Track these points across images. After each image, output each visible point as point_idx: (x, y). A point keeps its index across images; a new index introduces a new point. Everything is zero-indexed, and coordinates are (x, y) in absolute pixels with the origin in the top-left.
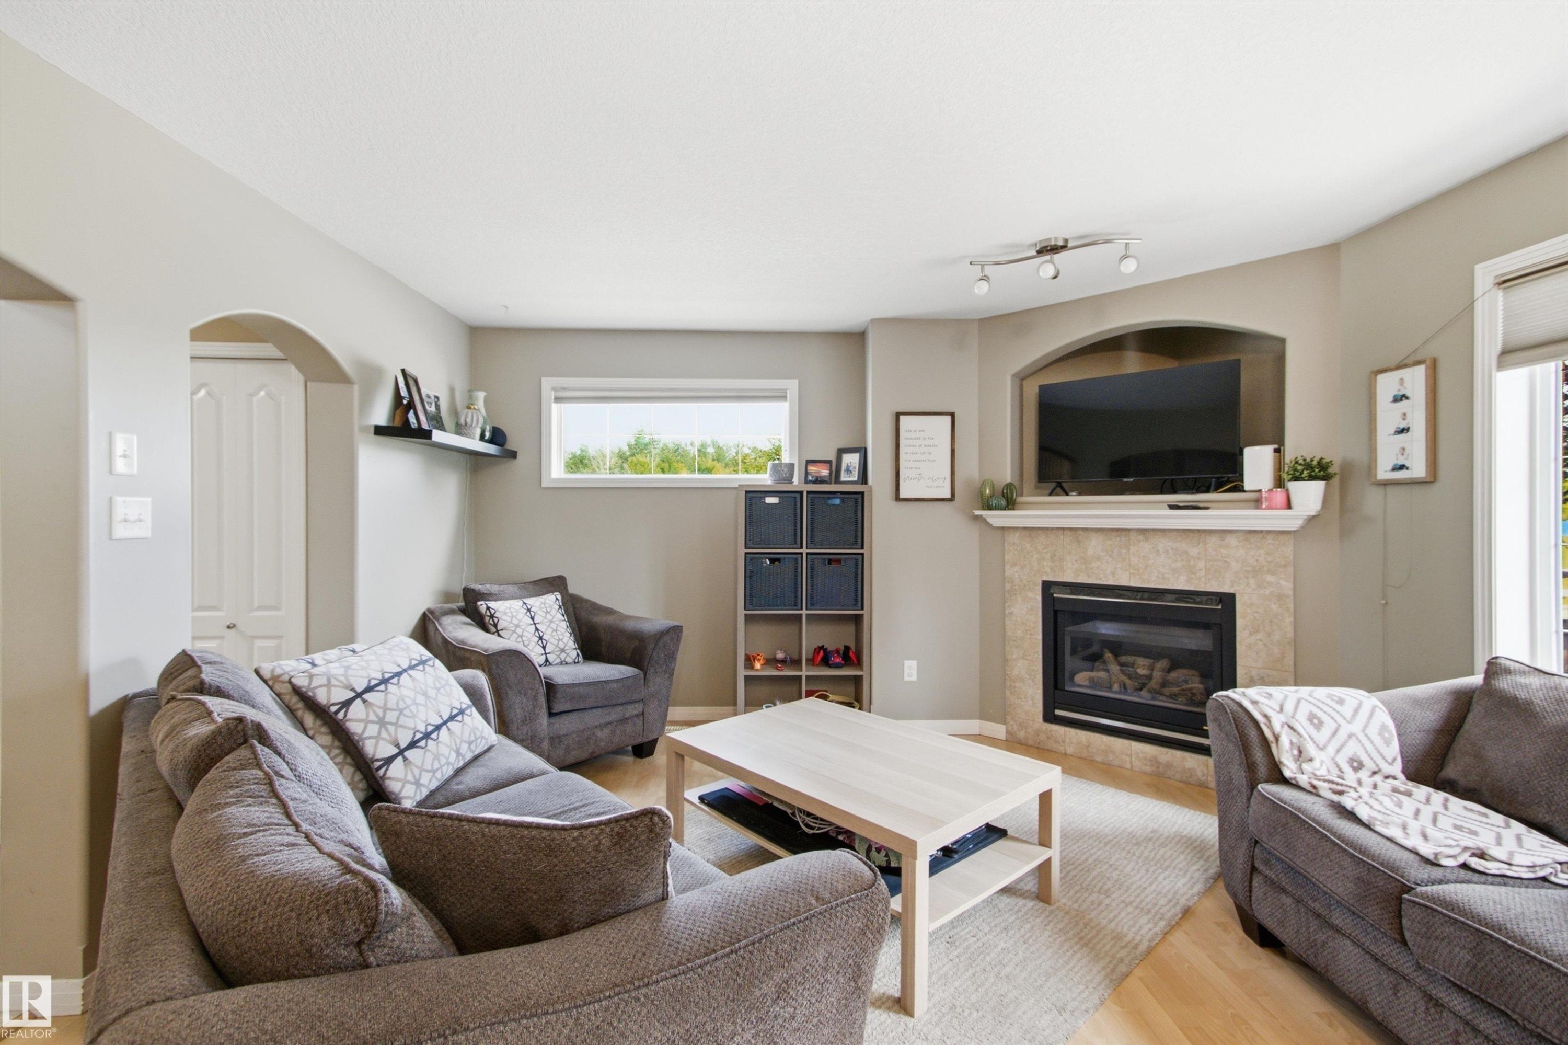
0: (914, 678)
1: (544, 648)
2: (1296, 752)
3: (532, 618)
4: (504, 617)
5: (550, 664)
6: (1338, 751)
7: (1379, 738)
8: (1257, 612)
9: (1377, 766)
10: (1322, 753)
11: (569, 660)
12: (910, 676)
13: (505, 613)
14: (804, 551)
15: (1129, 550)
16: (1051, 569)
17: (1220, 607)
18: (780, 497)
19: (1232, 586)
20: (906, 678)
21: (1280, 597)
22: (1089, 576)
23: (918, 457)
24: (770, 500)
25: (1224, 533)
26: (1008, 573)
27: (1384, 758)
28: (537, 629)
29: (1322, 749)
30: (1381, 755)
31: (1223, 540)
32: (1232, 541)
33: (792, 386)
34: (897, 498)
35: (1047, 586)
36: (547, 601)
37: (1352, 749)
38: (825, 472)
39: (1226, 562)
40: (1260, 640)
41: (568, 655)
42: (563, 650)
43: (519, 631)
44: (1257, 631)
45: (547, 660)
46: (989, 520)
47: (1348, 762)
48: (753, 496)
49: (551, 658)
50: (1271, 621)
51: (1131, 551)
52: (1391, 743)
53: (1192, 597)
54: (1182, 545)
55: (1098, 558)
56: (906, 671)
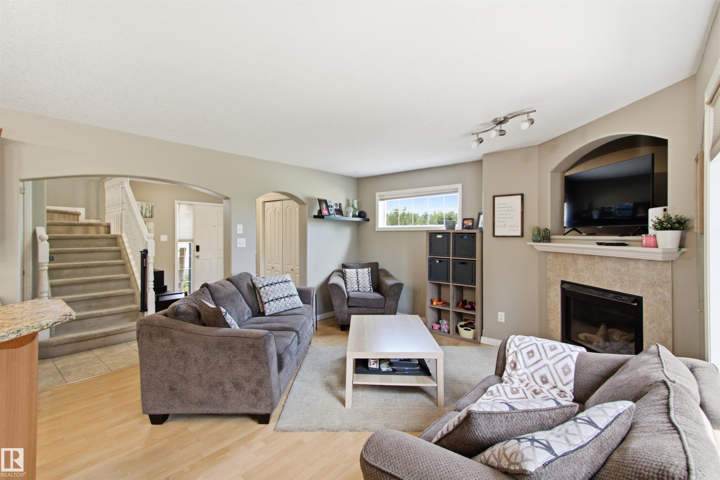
0: (503, 321)
1: (358, 285)
2: (513, 365)
3: (357, 276)
4: (348, 274)
5: (360, 291)
6: (536, 371)
7: (561, 370)
8: (653, 310)
9: (556, 383)
10: (526, 369)
11: (367, 291)
12: (501, 319)
13: (349, 273)
14: (451, 258)
15: (595, 267)
16: (564, 274)
17: (636, 304)
18: (442, 235)
19: (641, 292)
20: (499, 320)
21: (665, 302)
22: (579, 280)
23: (503, 216)
24: (439, 236)
25: (637, 260)
26: (548, 274)
27: (561, 381)
28: (358, 279)
29: (526, 367)
30: (560, 379)
31: (636, 264)
32: (641, 265)
33: (459, 186)
34: (494, 235)
35: (563, 282)
36: (364, 270)
37: (544, 371)
38: (470, 224)
39: (638, 277)
40: (655, 327)
41: (366, 289)
42: (365, 287)
43: (351, 279)
44: (653, 322)
45: (359, 290)
46: (535, 247)
47: (540, 377)
48: (432, 235)
49: (360, 289)
50: (660, 316)
51: (596, 267)
52: (567, 375)
53: (621, 296)
54: (618, 266)
55: (582, 271)
56: (499, 317)
